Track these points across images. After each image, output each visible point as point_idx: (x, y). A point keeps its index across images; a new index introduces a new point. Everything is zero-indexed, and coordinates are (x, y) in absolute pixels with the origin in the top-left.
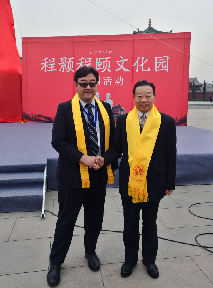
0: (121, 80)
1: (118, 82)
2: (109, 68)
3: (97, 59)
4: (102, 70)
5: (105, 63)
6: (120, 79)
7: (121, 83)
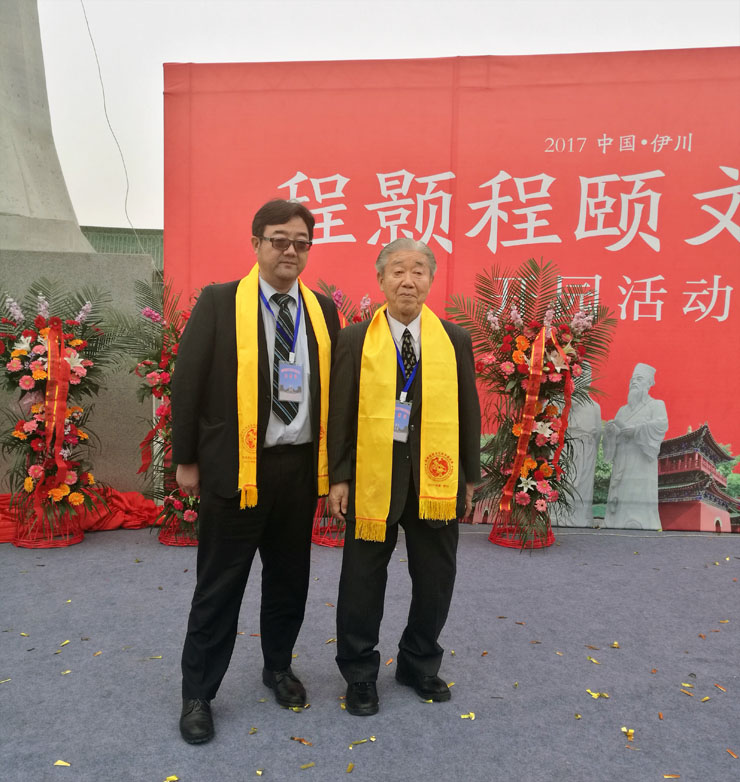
0: (721, 295)
1: (702, 307)
2: (655, 229)
3: (585, 182)
4: (614, 239)
5: (631, 203)
6: (716, 289)
7: (718, 310)
